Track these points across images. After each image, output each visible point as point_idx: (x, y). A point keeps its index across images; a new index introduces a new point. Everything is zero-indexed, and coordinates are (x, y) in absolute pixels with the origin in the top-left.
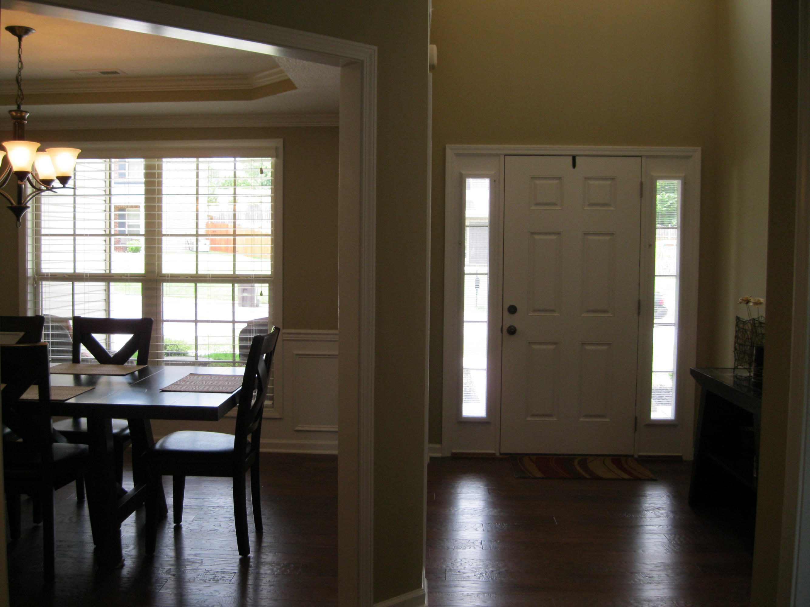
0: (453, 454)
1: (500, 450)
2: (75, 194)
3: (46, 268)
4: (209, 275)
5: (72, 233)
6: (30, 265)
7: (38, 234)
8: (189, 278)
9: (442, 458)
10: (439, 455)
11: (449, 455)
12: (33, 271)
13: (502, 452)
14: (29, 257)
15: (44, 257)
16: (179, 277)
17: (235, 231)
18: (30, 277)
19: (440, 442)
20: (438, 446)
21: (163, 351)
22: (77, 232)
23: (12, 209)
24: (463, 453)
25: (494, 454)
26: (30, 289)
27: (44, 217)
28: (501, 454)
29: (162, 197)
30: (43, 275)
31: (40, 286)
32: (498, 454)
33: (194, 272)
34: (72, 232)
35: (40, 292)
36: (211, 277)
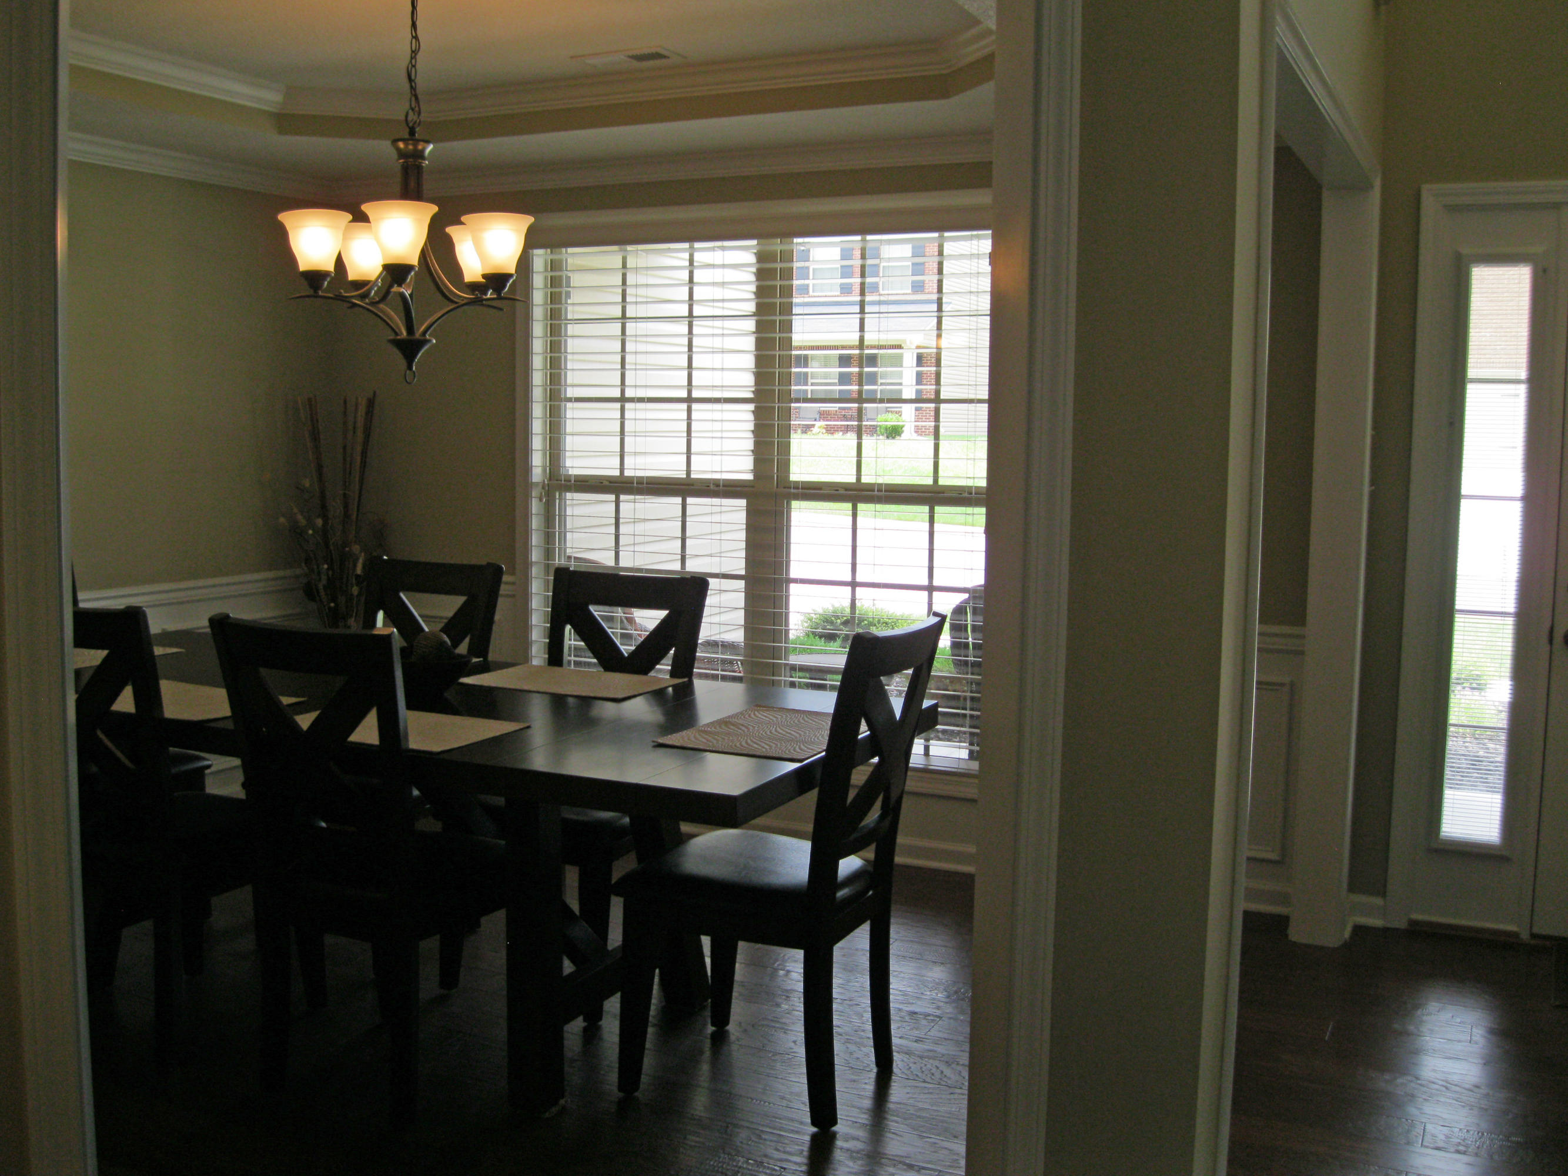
0: (1413, 923)
1: (1531, 927)
2: (624, 316)
3: (575, 465)
4: (880, 485)
5: (618, 395)
6: (537, 460)
7: (556, 398)
8: (842, 492)
9: (1386, 930)
10: (1377, 922)
11: (1401, 924)
12: (544, 470)
13: (1536, 930)
14: (537, 443)
15: (570, 443)
16: (820, 489)
17: (938, 392)
18: (537, 484)
19: (1383, 894)
20: (1378, 901)
21: (785, 643)
22: (629, 393)
23: (399, 344)
24: (1440, 925)
25: (1516, 935)
26: (536, 507)
27: (572, 363)
28: (1534, 936)
29: (791, 321)
30: (568, 479)
31: (557, 501)
32: (1525, 936)
33: (852, 479)
34: (616, 393)
35: (557, 513)
36: (885, 491)
